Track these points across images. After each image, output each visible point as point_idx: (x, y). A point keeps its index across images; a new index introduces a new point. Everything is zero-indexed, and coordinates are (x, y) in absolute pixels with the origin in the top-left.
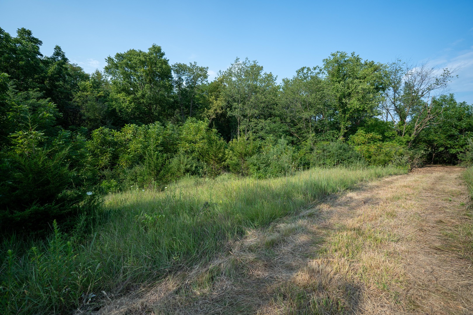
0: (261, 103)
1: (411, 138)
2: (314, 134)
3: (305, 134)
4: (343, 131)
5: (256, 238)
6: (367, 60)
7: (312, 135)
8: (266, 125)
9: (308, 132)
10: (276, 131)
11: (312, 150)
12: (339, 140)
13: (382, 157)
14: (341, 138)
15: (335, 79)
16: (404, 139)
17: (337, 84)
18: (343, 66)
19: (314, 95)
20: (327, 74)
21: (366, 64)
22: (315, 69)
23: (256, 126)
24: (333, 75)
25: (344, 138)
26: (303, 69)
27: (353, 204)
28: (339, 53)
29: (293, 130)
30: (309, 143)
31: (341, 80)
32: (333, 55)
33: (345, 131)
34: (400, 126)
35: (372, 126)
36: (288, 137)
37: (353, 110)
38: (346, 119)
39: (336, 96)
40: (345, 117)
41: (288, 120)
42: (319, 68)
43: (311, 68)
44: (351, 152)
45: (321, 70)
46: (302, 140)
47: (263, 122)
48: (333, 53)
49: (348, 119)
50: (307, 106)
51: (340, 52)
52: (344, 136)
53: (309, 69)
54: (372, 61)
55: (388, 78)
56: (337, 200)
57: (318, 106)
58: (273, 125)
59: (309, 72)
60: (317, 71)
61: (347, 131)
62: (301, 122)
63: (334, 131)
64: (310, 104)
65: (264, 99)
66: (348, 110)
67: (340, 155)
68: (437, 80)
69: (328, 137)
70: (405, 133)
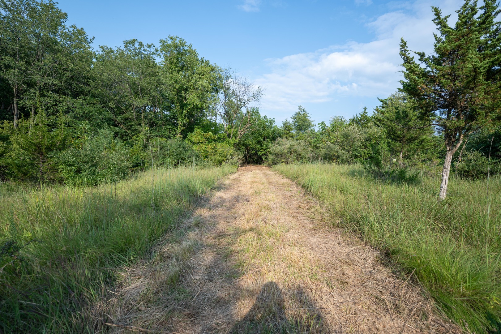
0: (66, 70)
1: (237, 140)
2: (148, 128)
3: (137, 127)
4: (180, 128)
5: (142, 279)
6: (204, 58)
7: (145, 129)
8: (75, 106)
9: (140, 124)
10: (94, 117)
11: (145, 147)
12: (176, 137)
13: (217, 157)
14: (178, 135)
15: (173, 67)
16: (232, 141)
17: (175, 74)
18: (181, 55)
19: (148, 79)
20: (164, 59)
21: (203, 62)
22: (149, 47)
23: (56, 105)
24: (171, 63)
25: (181, 136)
26: (133, 42)
27: (227, 204)
28: (178, 39)
29: (119, 119)
30: (142, 137)
31: (180, 70)
32: (171, 39)
33: (183, 128)
34: (228, 129)
35: (207, 126)
36: (113, 128)
37: (192, 106)
38: (184, 115)
39: (174, 87)
40: (182, 113)
41: (112, 105)
42: (154, 46)
43: (145, 44)
44: (190, 151)
45: (157, 51)
46: (131, 134)
47: (67, 101)
48: (172, 35)
49: (186, 115)
50: (138, 91)
51: (180, 38)
52: (181, 134)
53: (141, 44)
54: (208, 61)
55: (221, 81)
56: (211, 202)
57: (154, 94)
58: (88, 108)
59: (142, 49)
60: (152, 50)
61: (184, 128)
62: (130, 111)
63: (170, 127)
64: (142, 90)
65: (72, 66)
66: (187, 105)
67: (180, 154)
68: (254, 94)
69: (164, 132)
70: (233, 136)
